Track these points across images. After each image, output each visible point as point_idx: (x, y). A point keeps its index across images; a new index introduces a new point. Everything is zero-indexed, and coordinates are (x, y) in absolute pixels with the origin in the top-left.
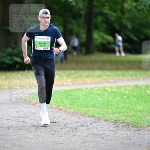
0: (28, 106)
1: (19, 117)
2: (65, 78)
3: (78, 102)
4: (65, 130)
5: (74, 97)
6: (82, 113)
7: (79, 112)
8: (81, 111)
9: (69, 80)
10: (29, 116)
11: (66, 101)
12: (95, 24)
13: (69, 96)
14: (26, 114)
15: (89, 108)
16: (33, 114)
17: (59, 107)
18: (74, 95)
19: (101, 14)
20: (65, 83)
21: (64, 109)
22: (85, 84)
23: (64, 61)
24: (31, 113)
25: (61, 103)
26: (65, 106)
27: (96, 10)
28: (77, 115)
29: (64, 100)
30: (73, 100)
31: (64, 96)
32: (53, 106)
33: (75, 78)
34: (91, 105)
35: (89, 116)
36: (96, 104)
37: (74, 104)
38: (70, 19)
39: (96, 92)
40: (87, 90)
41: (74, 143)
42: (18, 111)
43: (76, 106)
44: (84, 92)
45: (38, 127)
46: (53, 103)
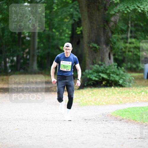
0: (114, 122)
1: (105, 133)
10: (115, 132)
14: (112, 129)
16: (119, 129)
17: (145, 123)
24: (117, 128)
32: (139, 122)
42: (104, 126)
45: (124, 143)
46: (138, 119)
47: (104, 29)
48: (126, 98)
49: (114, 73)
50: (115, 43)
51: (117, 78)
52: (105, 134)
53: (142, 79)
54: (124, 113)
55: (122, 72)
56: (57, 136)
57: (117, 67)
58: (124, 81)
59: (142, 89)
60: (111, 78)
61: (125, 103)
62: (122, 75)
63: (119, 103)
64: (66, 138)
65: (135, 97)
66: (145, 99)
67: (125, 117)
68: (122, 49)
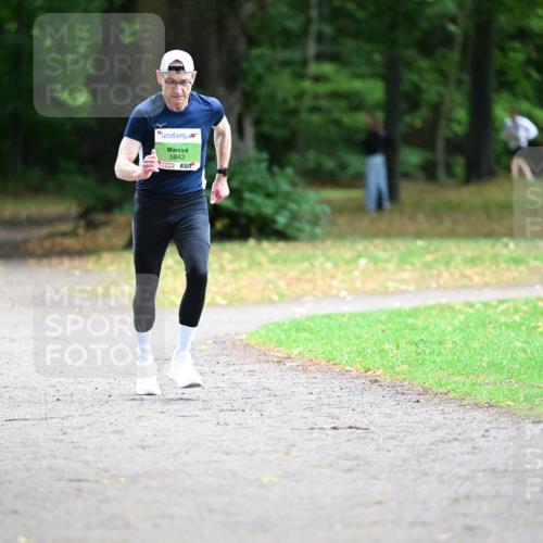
0: (257, 367)
1: (225, 408)
2: (391, 266)
3: (438, 355)
4: (391, 454)
5: (422, 337)
6: (452, 395)
7: (441, 390)
8: (449, 387)
9: (406, 275)
10: (262, 403)
11: (395, 351)
12: (501, 72)
13: (407, 331)
14: (250, 395)
15: (478, 376)
16: (275, 396)
17: (369, 373)
18: (425, 329)
19: (523, 34)
20: (391, 285)
21: (389, 381)
22: (465, 287)
23: (387, 204)
24: (267, 392)
25: (378, 358)
26: (392, 368)
27: (503, 20)
28: (436, 400)
29: (386, 347)
30: (421, 345)
31: (389, 332)
32: (348, 368)
33: (428, 266)
34: (484, 364)
35: (477, 406)
36: (505, 363)
37: (424, 360)
38: (411, 53)
39: (503, 319)
40: (472, 311)
41: (425, 502)
42: (219, 385)
43: (431, 366)
44: (462, 317)
45: (293, 446)
46: (346, 358)
47: (222, 28)
48: (299, 279)
49: (255, 187)
50: (259, 79)
51: (268, 208)
52: (222, 410)
53: (358, 209)
54: (294, 334)
55: (285, 186)
56: (46, 419)
57: (269, 168)
58: (294, 217)
59: (360, 247)
60: (247, 207)
61: (297, 299)
62: (287, 196)
63: (275, 297)
64: (82, 428)
65: (333, 277)
66: (370, 286)
67: (295, 352)
68: (285, 101)
